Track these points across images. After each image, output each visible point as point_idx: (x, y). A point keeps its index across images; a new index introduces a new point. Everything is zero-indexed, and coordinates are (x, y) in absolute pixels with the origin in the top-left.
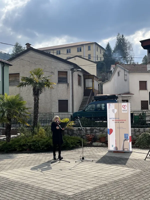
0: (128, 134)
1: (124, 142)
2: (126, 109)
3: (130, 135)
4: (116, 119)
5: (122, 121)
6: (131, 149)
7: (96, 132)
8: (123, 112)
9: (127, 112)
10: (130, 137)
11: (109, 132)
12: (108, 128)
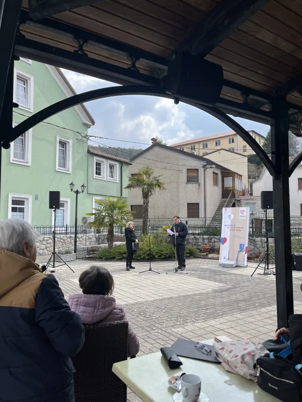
0: (244, 245)
1: (238, 253)
3: (246, 245)
4: (231, 227)
5: (238, 229)
6: (246, 263)
7: (215, 242)
8: (240, 218)
9: (245, 218)
10: (246, 248)
11: (222, 241)
12: (222, 237)
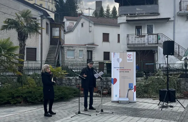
1: (128, 91)
2: (132, 58)
3: (135, 84)
4: (120, 69)
5: (127, 71)
6: (135, 99)
8: (128, 61)
9: (132, 61)
10: (134, 86)
11: (112, 81)
12: (112, 78)
